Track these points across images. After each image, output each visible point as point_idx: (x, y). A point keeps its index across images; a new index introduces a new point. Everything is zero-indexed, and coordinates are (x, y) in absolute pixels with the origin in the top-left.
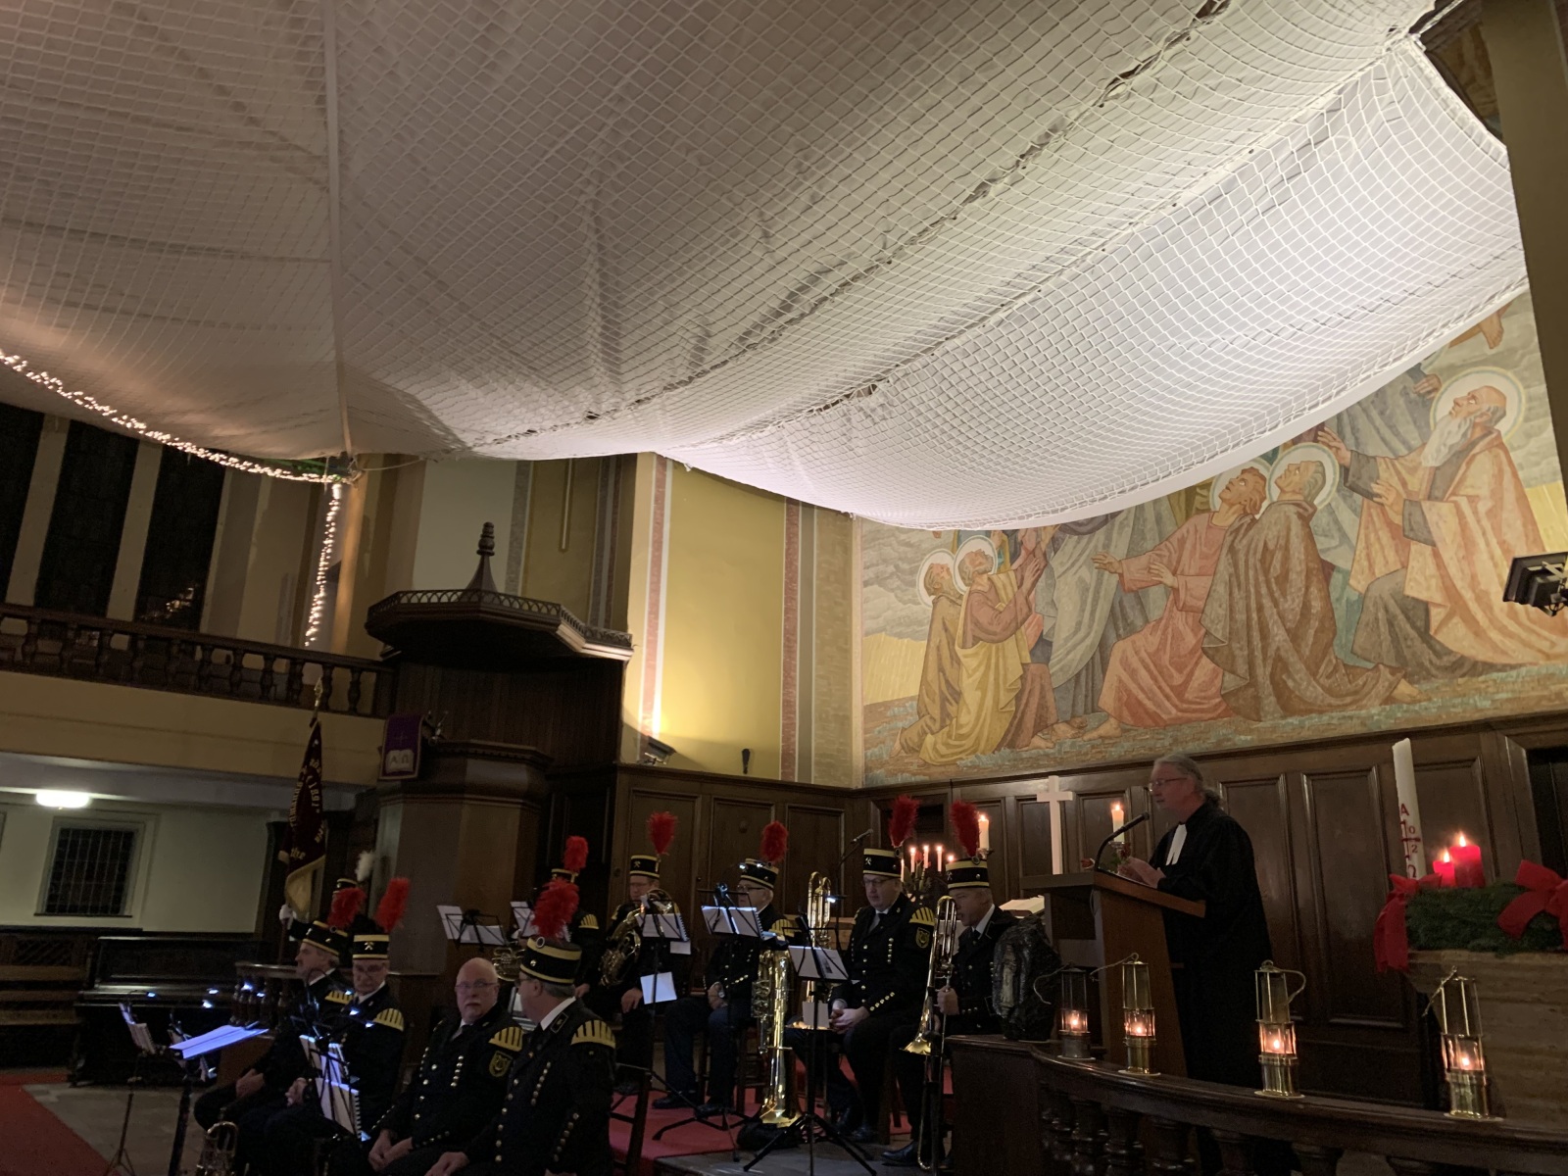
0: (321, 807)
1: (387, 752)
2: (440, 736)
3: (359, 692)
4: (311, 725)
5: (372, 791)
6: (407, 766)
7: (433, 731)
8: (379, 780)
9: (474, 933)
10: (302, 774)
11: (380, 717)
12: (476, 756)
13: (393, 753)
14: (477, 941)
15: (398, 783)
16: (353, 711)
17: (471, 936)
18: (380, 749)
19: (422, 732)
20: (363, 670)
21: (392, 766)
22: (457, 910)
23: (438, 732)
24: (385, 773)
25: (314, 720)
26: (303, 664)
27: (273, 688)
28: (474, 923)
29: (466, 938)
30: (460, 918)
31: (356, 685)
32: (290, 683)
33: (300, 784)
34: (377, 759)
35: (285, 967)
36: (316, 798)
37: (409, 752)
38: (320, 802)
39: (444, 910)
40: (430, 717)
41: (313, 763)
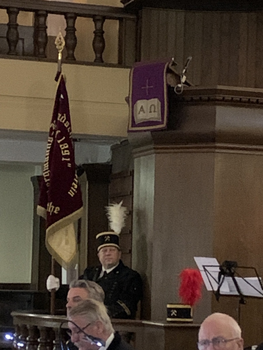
0: (72, 161)
1: (134, 102)
2: (186, 83)
3: (103, 41)
4: (56, 79)
5: (125, 143)
6: (155, 116)
7: (178, 78)
8: (129, 131)
9: (233, 284)
10: (51, 128)
11: (126, 67)
12: (224, 102)
13: (140, 103)
14: (236, 293)
15: (148, 133)
16: (99, 61)
17: (230, 287)
18: (127, 100)
19: (167, 79)
20: (104, 18)
21: (141, 117)
22: (214, 261)
23: (184, 79)
24: (134, 124)
25: (59, 74)
26: (46, 16)
27: (20, 43)
28: (232, 275)
29: (225, 290)
30: (218, 269)
31: (99, 34)
32: (36, 36)
33: (51, 140)
34: (125, 111)
35: (56, 317)
36: (67, 153)
37: (155, 102)
38: (72, 156)
39: (200, 261)
40: (174, 64)
41: (61, 118)
